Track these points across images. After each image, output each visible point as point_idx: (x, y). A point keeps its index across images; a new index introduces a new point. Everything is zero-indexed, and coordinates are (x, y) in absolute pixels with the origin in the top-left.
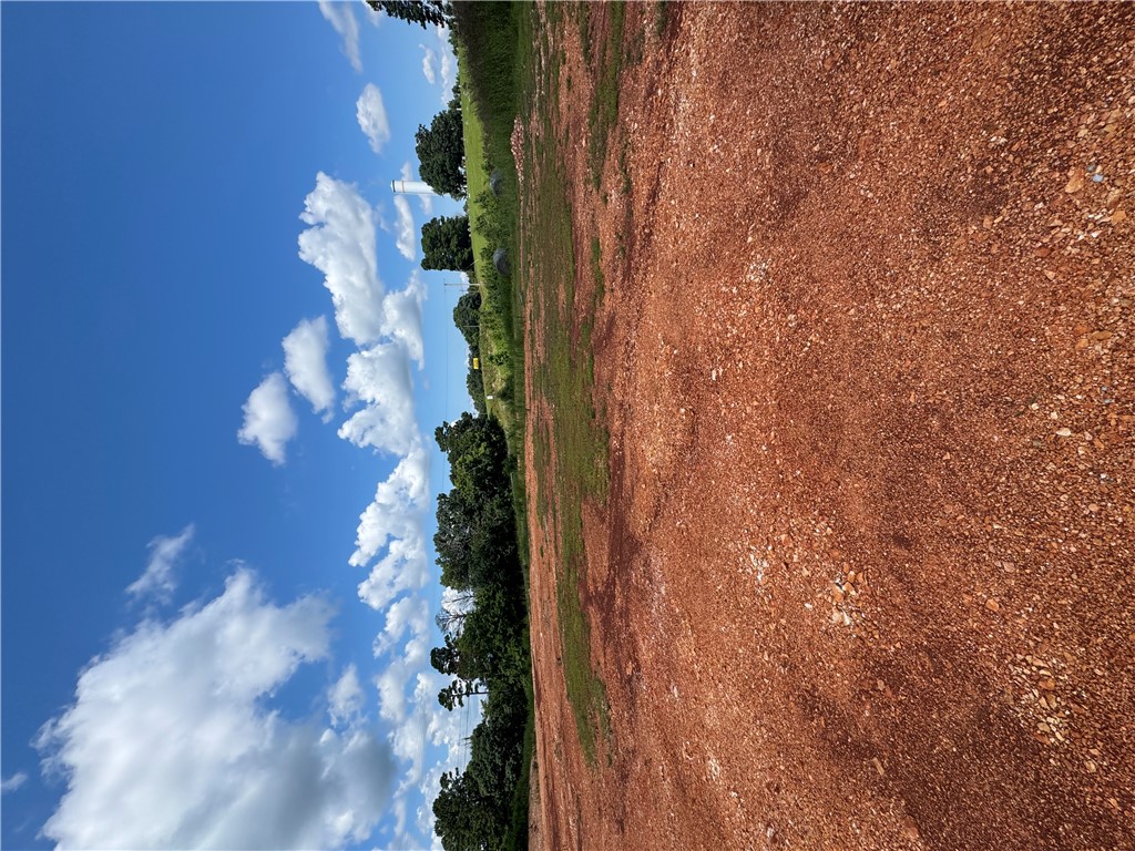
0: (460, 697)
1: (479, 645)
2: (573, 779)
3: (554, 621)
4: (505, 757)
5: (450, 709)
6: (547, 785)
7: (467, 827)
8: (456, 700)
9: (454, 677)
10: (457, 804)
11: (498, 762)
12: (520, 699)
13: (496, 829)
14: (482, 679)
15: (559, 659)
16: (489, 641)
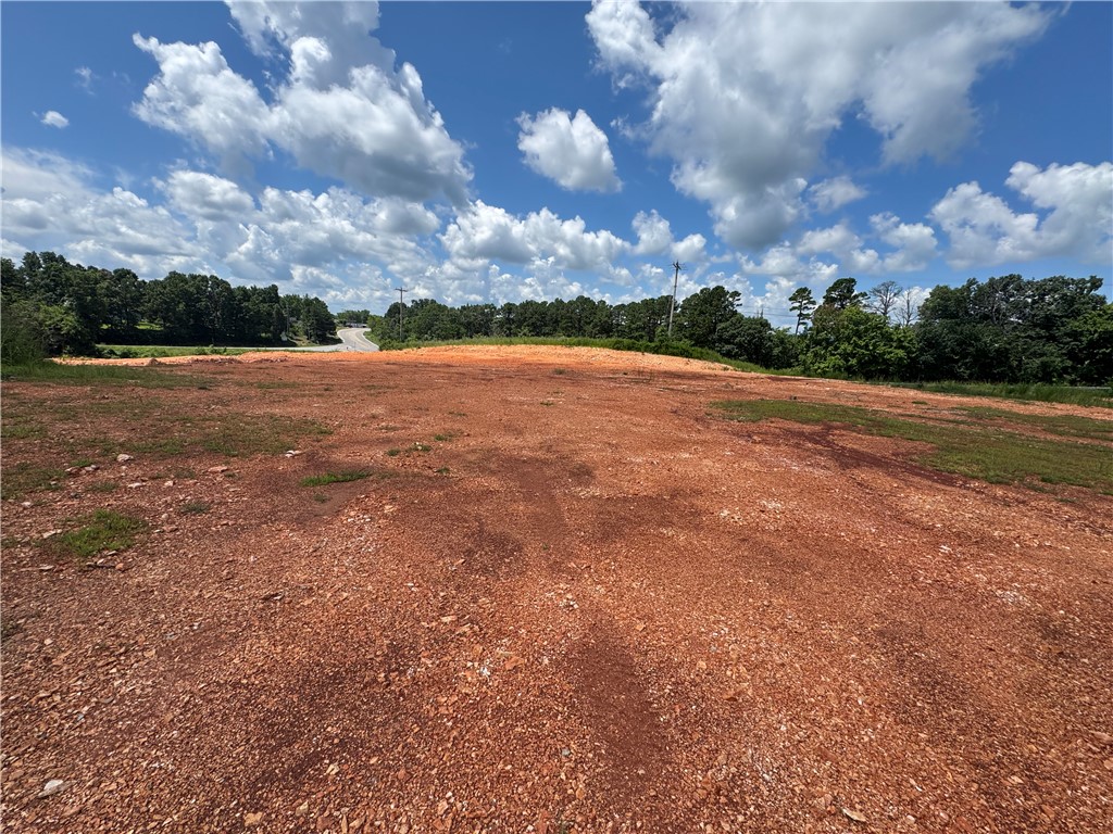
0: (800, 308)
1: (847, 327)
2: (707, 393)
3: (835, 401)
4: (740, 345)
5: (790, 299)
6: (710, 376)
7: (702, 313)
8: (797, 305)
9: (821, 301)
10: (716, 306)
11: (737, 340)
12: (783, 363)
13: (694, 334)
14: (811, 329)
15: (795, 398)
16: (848, 339)
